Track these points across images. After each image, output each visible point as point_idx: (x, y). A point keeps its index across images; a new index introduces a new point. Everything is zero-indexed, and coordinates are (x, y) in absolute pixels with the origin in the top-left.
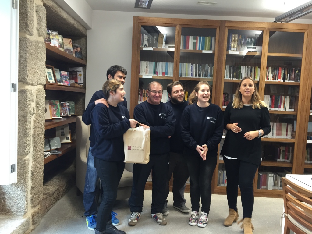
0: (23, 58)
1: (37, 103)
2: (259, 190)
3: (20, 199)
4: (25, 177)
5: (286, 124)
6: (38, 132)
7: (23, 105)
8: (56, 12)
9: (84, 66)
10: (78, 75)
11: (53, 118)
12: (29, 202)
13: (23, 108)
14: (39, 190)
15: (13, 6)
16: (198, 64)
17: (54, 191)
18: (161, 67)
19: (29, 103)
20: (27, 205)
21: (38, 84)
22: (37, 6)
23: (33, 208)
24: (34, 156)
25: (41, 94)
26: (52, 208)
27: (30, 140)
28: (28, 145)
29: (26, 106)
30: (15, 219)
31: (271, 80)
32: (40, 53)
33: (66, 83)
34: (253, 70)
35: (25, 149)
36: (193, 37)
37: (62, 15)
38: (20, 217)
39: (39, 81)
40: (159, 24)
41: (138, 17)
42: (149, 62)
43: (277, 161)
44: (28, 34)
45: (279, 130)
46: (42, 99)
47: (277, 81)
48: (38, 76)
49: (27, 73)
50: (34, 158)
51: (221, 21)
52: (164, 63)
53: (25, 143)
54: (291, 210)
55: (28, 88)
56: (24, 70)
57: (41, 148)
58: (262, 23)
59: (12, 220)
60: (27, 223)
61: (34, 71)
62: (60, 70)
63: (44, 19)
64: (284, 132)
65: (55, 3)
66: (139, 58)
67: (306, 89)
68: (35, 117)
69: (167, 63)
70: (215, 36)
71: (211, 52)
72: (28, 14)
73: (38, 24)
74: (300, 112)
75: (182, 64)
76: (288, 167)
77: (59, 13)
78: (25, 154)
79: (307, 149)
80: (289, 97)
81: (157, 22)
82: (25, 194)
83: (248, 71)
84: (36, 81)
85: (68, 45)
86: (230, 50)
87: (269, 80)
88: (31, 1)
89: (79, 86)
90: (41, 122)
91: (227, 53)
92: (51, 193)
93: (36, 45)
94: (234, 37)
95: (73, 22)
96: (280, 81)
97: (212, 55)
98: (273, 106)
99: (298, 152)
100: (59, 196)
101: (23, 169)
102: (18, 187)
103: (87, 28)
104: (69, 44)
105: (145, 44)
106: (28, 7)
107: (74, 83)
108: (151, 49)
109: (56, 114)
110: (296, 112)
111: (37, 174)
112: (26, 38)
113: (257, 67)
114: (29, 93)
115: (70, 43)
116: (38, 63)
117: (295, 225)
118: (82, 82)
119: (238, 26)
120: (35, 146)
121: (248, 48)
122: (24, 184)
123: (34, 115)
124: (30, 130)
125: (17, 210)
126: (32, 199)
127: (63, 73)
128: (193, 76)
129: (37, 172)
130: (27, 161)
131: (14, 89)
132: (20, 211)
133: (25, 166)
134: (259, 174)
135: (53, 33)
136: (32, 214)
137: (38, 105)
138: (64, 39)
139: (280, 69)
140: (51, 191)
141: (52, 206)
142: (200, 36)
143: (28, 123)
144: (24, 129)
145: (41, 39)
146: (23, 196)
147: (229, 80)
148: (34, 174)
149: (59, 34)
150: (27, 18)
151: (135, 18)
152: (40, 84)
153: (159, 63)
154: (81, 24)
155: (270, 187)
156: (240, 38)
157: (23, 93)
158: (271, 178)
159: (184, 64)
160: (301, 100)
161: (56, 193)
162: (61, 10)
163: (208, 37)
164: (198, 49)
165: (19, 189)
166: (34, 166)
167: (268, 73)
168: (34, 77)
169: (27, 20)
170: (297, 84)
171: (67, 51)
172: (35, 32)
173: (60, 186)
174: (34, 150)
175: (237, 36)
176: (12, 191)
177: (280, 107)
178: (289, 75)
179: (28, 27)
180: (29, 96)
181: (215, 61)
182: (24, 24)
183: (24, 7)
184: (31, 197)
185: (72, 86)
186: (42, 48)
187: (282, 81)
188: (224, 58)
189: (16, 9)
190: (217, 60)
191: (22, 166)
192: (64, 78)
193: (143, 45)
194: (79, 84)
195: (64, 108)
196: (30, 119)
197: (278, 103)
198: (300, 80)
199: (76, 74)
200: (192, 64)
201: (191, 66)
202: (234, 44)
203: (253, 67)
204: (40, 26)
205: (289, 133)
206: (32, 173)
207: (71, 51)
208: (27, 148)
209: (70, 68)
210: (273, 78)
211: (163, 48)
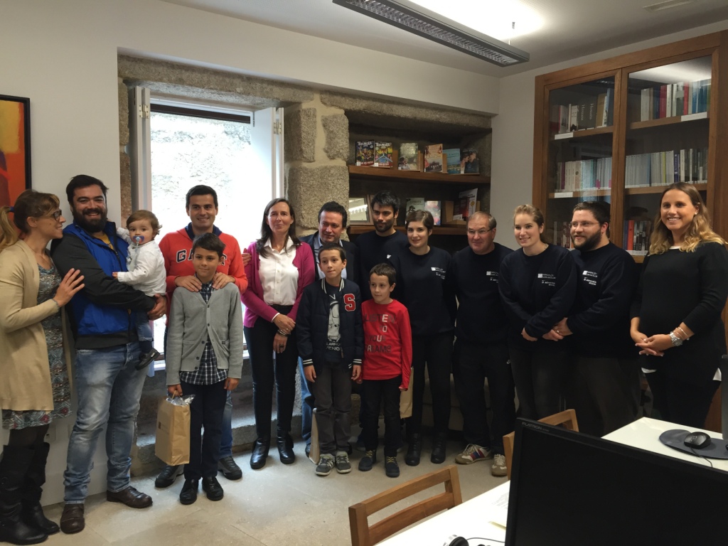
9: (483, 186)
10: (468, 204)
16: (691, 150)
22: (326, 119)
40: (582, 79)
41: (543, 75)
42: (581, 161)
44: (304, 162)
62: (426, 200)
71: (703, 115)
73: (328, 143)
105: (573, 126)
107: (461, 219)
108: (569, 135)
127: (430, 203)
135: (383, 145)
145: (339, 163)
159: (658, 154)
171: (434, 166)
172: (320, 155)
179: (303, 152)
181: (710, 139)
186: (339, 175)
190: (715, 135)
200: (677, 152)
201: (675, 157)
204: (331, 144)
211: (604, 126)
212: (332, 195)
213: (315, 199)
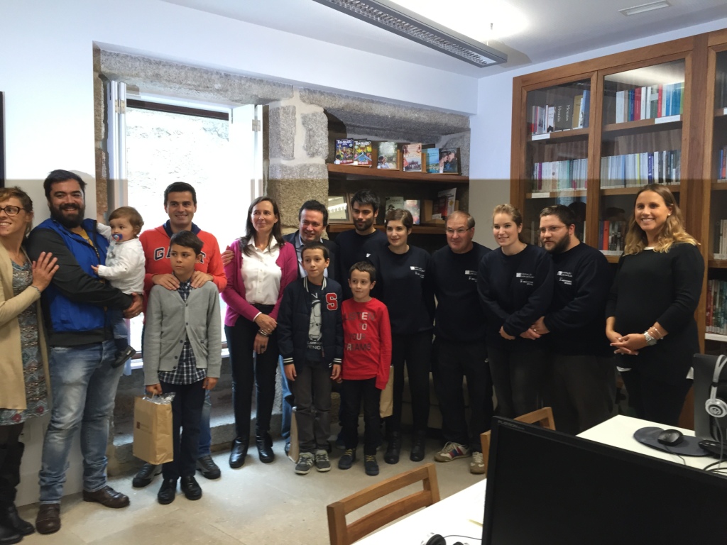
9: (462, 186)
10: (449, 203)
16: (665, 152)
22: (306, 117)
37: (376, 112)
41: (520, 77)
44: (284, 160)
51: (696, 37)
71: (677, 118)
77: (369, 111)
81: (553, 77)
91: (719, 114)
95: (414, 115)
104: (416, 153)
105: (550, 127)
106: (281, 123)
108: (546, 136)
112: (280, 165)
115: (419, 151)
127: (409, 202)
153: (578, 163)
172: (300, 153)
199: (446, 202)
200: (651, 154)
201: (649, 159)
211: (580, 127)
212: (311, 194)
213: (294, 198)
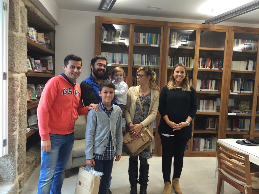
0: (11, 51)
1: (22, 88)
2: (194, 152)
3: (9, 168)
4: (13, 149)
5: (213, 101)
6: (22, 112)
7: (11, 90)
8: (34, 11)
9: (53, 55)
10: (48, 63)
11: (31, 100)
12: (17, 170)
13: (11, 92)
14: (23, 160)
15: (4, 9)
16: (147, 55)
17: (33, 160)
18: (118, 56)
19: (16, 88)
20: (15, 172)
21: (22, 72)
22: (21, 8)
23: (19, 175)
24: (20, 132)
25: (24, 81)
26: (32, 175)
27: (17, 118)
28: (16, 123)
29: (14, 91)
30: (5, 185)
31: (201, 68)
32: (23, 46)
33: (39, 70)
34: (188, 60)
35: (14, 127)
36: (143, 33)
37: (38, 14)
38: (10, 183)
39: (23, 70)
40: (116, 23)
41: (99, 17)
42: (108, 53)
43: (206, 129)
44: (15, 31)
45: (208, 105)
46: (25, 84)
47: (205, 68)
48: (22, 65)
49: (14, 64)
50: (20, 134)
51: (165, 22)
52: (120, 53)
53: (13, 121)
54: (223, 165)
55: (15, 76)
56: (12, 61)
57: (24, 125)
58: (195, 24)
59: (3, 186)
60: (15, 187)
61: (19, 61)
62: (34, 59)
63: (26, 18)
64: (211, 107)
65: (33, 4)
66: (100, 50)
67: (227, 74)
68: (20, 100)
69: (122, 54)
70: (160, 33)
71: (157, 46)
72: (15, 15)
73: (22, 22)
74: (223, 92)
75: (134, 54)
76: (215, 133)
77: (36, 12)
78: (13, 130)
79: (228, 119)
80: (215, 80)
81: (114, 21)
82: (14, 164)
83: (185, 61)
84: (21, 70)
85: (41, 39)
86: (171, 45)
87: (200, 68)
88: (17, 4)
89: (49, 72)
90: (24, 104)
91: (170, 47)
92: (31, 162)
93: (20, 40)
94: (174, 34)
95: (45, 19)
96: (208, 68)
97: (158, 49)
98: (203, 88)
99: (222, 122)
100: (37, 164)
101: (11, 143)
102: (8, 158)
103: (55, 23)
104: (41, 37)
105: (105, 39)
106: (15, 8)
107: (45, 70)
108: (110, 43)
109: (32, 96)
110: (220, 92)
111: (22, 147)
112: (13, 34)
113: (192, 58)
114: (16, 80)
115: (43, 37)
116: (22, 55)
117: (227, 176)
118: (52, 69)
119: (178, 26)
120: (20, 123)
121: (181, 41)
122: (12, 156)
123: (19, 98)
124: (17, 111)
125: (7, 177)
126: (18, 168)
127: (36, 61)
128: (143, 64)
129: (22, 145)
130: (15, 137)
131: (5, 77)
132: (10, 178)
133: (13, 141)
134: (194, 140)
135: (30, 28)
136: (19, 180)
137: (22, 90)
138: (38, 33)
139: (208, 59)
140: (30, 160)
141: (32, 172)
142: (148, 33)
143: (15, 105)
144: (12, 110)
145: (24, 35)
146: (12, 165)
147: (170, 67)
148: (20, 146)
149: (35, 29)
150: (14, 18)
151: (96, 17)
152: (23, 72)
153: (116, 54)
154: (51, 21)
155: (202, 149)
156: (179, 35)
157: (11, 80)
158: (202, 142)
159: (136, 55)
160: (224, 83)
161: (35, 161)
162: (37, 10)
163: (154, 34)
164: (147, 43)
165: (9, 160)
166: (20, 140)
167: (200, 63)
168: (19, 67)
169: (14, 19)
170: (220, 71)
171: (41, 43)
172: (20, 29)
173: (37, 156)
174: (20, 127)
175: (176, 33)
176: (2, 162)
177: (208, 89)
178: (215, 64)
179: (15, 25)
180: (16, 82)
181: (160, 53)
182: (12, 23)
183: (11, 9)
184: (18, 166)
185: (44, 72)
186: (25, 42)
187: (210, 69)
188: (167, 51)
189: (6, 11)
190: (162, 52)
191: (11, 140)
192: (38, 66)
193: (103, 39)
194: (49, 71)
195: (37, 90)
196: (17, 101)
197: (207, 85)
198: (222, 68)
199: (47, 62)
200: (142, 55)
201: (142, 57)
202: (174, 40)
203: (188, 58)
204: (23, 24)
205: (215, 108)
206: (19, 147)
207: (44, 43)
208: (15, 125)
209: (41, 57)
210: (203, 66)
